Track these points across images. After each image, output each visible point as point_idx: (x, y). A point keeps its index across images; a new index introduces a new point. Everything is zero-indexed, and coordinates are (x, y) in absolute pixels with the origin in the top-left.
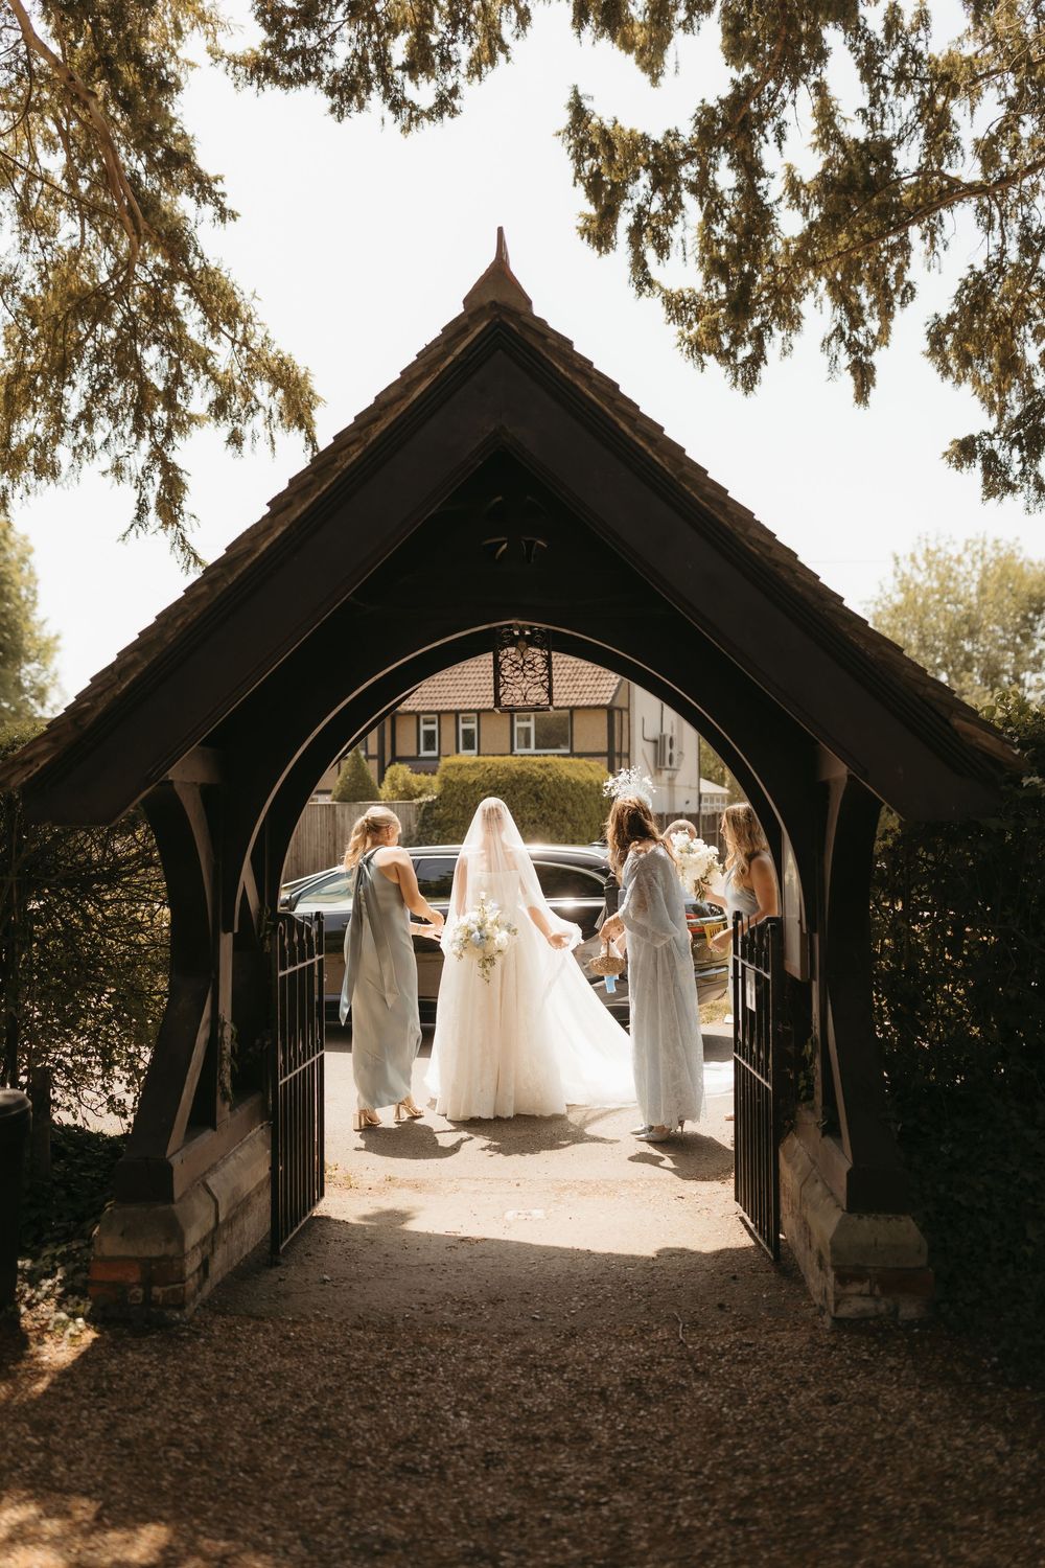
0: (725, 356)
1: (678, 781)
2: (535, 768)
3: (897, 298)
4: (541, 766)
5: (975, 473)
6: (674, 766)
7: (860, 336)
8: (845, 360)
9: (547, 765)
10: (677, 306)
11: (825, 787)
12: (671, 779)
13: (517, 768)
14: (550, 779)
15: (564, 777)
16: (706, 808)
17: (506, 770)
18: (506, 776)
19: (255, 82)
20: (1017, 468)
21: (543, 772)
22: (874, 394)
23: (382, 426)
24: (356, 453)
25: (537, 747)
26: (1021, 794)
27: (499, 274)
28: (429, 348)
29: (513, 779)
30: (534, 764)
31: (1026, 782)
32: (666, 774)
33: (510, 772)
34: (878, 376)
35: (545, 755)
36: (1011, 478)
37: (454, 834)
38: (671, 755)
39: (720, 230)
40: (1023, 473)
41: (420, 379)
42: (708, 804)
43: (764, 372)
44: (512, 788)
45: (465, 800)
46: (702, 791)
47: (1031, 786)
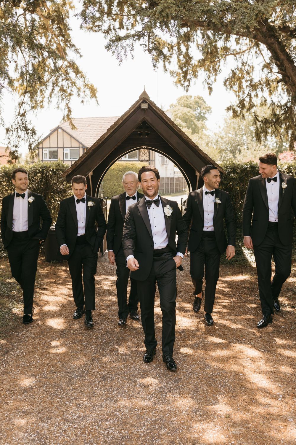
0: (182, 85)
1: (168, 168)
2: (130, 165)
3: (218, 73)
4: (131, 164)
5: (231, 113)
6: (167, 164)
7: (210, 81)
8: (207, 86)
9: (133, 164)
10: (172, 73)
11: (196, 176)
12: (166, 167)
13: (125, 165)
14: (134, 168)
15: (138, 168)
16: (176, 176)
17: (122, 165)
18: (122, 167)
19: (89, 32)
20: (239, 112)
21: (132, 166)
22: (212, 93)
23: (125, 117)
24: (121, 121)
25: (129, 158)
26: (230, 177)
27: (144, 93)
28: (133, 105)
29: (124, 168)
30: (130, 164)
31: (231, 175)
32: (165, 166)
33: (123, 166)
34: (213, 89)
35: (133, 161)
36: (238, 114)
37: (108, 183)
38: (166, 161)
39: (181, 57)
40: (240, 113)
41: (131, 110)
42: (176, 174)
43: (190, 88)
44: (124, 170)
45: (111, 174)
46: (175, 171)
47: (232, 176)
